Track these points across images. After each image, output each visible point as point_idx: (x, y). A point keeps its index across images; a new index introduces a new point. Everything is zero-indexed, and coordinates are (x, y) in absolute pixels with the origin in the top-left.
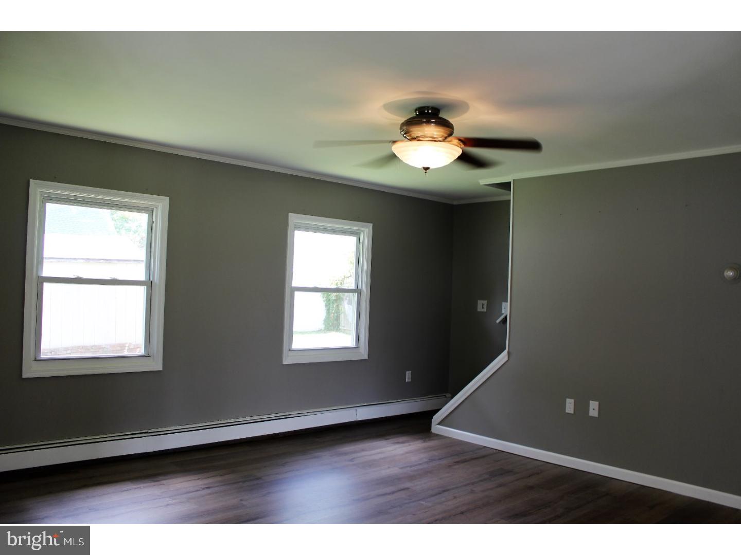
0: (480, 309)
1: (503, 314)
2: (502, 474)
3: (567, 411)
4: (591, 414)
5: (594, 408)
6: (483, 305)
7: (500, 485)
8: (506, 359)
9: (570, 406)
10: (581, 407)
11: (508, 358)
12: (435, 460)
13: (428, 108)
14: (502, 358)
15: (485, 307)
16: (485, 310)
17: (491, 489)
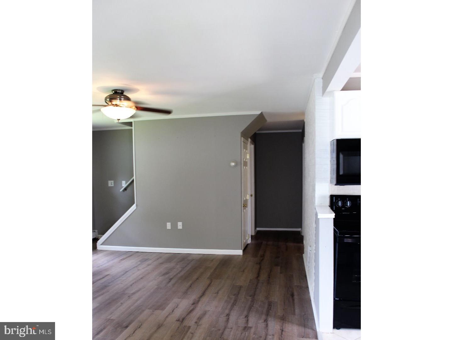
0: (110, 185)
1: (123, 187)
2: (145, 261)
3: (168, 228)
4: (179, 228)
5: (180, 225)
6: (112, 183)
7: (148, 265)
8: (135, 208)
9: (169, 226)
10: (174, 226)
11: (137, 208)
12: (110, 261)
13: (119, 90)
14: (133, 207)
15: (113, 184)
16: (113, 185)
17: (146, 267)
